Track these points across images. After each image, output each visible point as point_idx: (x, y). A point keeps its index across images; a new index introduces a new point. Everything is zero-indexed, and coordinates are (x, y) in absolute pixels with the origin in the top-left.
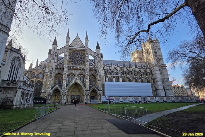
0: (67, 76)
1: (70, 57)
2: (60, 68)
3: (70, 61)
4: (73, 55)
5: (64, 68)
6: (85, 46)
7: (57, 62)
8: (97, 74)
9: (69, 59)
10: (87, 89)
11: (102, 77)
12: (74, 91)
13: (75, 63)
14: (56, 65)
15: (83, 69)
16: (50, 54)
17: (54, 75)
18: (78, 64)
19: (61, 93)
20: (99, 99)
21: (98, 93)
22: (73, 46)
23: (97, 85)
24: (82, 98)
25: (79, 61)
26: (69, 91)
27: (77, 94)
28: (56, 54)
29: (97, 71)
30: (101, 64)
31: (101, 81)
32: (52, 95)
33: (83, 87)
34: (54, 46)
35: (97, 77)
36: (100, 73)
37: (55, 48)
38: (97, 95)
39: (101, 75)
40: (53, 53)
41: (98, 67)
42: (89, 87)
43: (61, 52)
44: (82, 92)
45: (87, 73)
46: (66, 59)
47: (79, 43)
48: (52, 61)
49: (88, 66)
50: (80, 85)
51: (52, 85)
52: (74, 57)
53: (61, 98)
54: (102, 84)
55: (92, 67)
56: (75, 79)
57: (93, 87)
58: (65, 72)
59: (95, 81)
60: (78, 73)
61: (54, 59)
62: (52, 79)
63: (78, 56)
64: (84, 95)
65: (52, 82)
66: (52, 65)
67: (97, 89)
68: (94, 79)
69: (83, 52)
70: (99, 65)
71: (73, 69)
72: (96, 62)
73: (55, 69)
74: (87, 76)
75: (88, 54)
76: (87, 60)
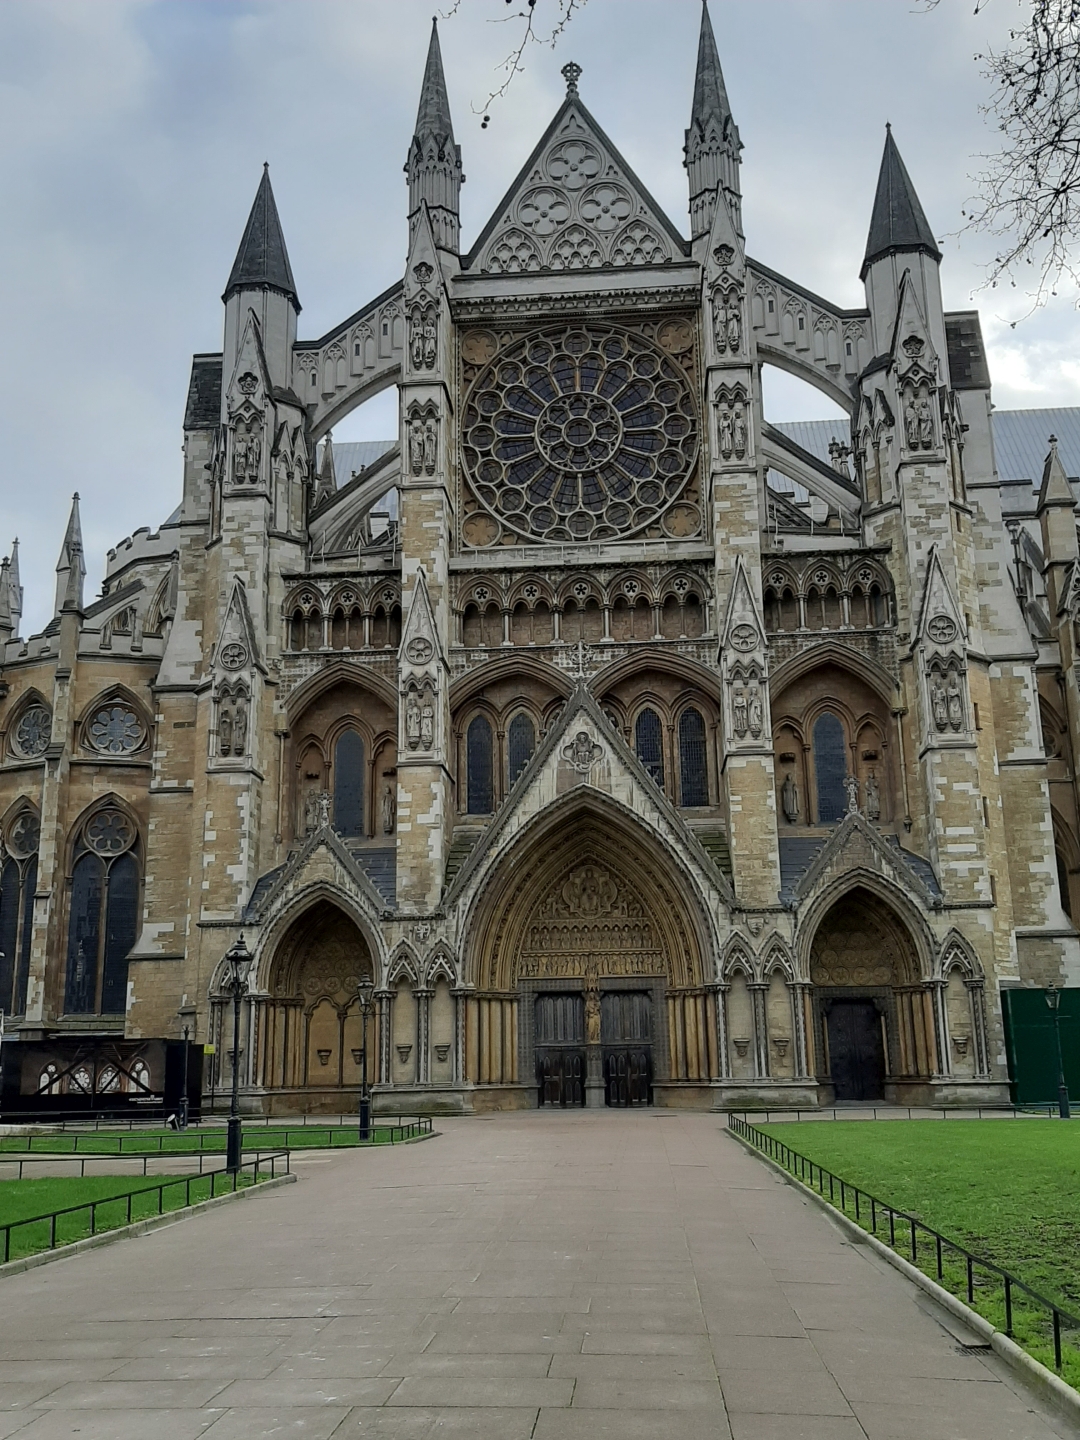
0: (456, 713)
1: (483, 434)
2: (357, 615)
3: (488, 493)
4: (520, 396)
5: (407, 599)
6: (697, 238)
7: (313, 527)
8: (905, 651)
9: (466, 468)
10: (760, 888)
11: (987, 682)
12: (571, 922)
13: (562, 519)
14: (300, 569)
15: (681, 586)
16: (202, 428)
17: (276, 710)
18: (599, 517)
19: (382, 953)
20: (961, 1039)
21: (935, 943)
22: (514, 268)
23: (908, 826)
24: (690, 1030)
25: (614, 479)
26: (494, 930)
27: (614, 963)
28: (281, 420)
29: (902, 608)
30: (959, 490)
31: (969, 756)
32: (264, 992)
33: (694, 859)
34: (252, 298)
35: (909, 688)
36: (941, 624)
37: (268, 337)
38: (919, 977)
39: (961, 654)
40: (247, 405)
41: (911, 545)
42: (775, 856)
43: (356, 379)
44: (680, 939)
45: (735, 640)
46: (424, 472)
47: (598, 210)
48: (229, 519)
49: (755, 538)
50: (648, 827)
51: (261, 856)
52: (535, 434)
53: (388, 1030)
54: (1000, 804)
55: (811, 554)
56: (569, 753)
57: (846, 851)
58: (414, 653)
59: (871, 757)
60: (613, 656)
61: (260, 488)
62: (248, 772)
63: (595, 408)
64: (719, 979)
65: (259, 807)
66: (238, 569)
67: (912, 889)
68: (859, 735)
69: (665, 340)
70: (930, 501)
71: (531, 607)
72: (878, 466)
73: (280, 624)
74: (740, 699)
75: (735, 349)
76: (726, 444)
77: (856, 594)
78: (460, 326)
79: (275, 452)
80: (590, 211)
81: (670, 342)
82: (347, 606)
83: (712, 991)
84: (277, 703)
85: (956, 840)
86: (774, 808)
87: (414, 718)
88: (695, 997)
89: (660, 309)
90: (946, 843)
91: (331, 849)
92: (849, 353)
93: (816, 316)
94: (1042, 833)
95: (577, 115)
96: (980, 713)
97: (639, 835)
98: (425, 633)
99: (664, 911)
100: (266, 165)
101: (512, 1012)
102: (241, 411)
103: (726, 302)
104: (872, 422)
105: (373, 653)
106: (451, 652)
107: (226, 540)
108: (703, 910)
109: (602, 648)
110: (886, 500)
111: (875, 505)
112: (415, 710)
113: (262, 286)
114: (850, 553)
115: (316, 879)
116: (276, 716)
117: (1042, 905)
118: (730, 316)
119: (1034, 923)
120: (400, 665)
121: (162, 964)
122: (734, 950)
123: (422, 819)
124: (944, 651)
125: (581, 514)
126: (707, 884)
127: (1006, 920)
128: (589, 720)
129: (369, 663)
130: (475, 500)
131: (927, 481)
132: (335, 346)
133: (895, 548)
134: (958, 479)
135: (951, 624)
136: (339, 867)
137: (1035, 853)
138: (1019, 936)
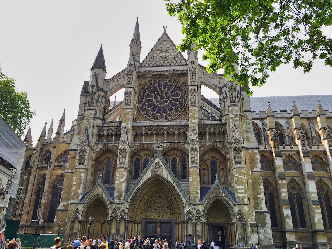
1: (142, 98)
2: (112, 135)
3: (143, 110)
4: (150, 91)
6: (188, 59)
7: (105, 116)
8: (229, 146)
9: (138, 105)
10: (195, 199)
11: (248, 154)
12: (154, 205)
13: (158, 116)
14: (101, 125)
15: (182, 130)
16: (84, 96)
17: (93, 155)
18: (166, 116)
19: (110, 211)
20: (241, 237)
21: (235, 213)
22: (151, 65)
24: (180, 232)
25: (169, 108)
26: (137, 206)
27: (164, 215)
28: (100, 94)
29: (229, 136)
30: (242, 112)
31: (243, 170)
32: (83, 219)
33: (181, 191)
34: (96, 70)
35: (230, 154)
36: (237, 140)
37: (99, 78)
38: (231, 221)
39: (241, 147)
40: (92, 91)
41: (231, 123)
42: (199, 191)
43: (116, 87)
44: (178, 210)
45: (192, 142)
46: (128, 105)
47: (169, 54)
48: (87, 114)
49: (197, 121)
50: (171, 184)
51: (86, 188)
52: (153, 98)
53: (110, 229)
54: (251, 181)
55: (210, 124)
56: (154, 166)
57: (215, 191)
58: (122, 143)
59: (223, 169)
60: (166, 145)
61: (93, 108)
62: (84, 169)
63: (166, 93)
64: (185, 220)
65: (87, 177)
66: (87, 125)
67: (230, 200)
68: (220, 164)
69: (181, 80)
70: (235, 114)
71: (149, 134)
72: (224, 106)
73: (95, 137)
74: (192, 155)
75: (194, 82)
76: (192, 101)
77: (219, 133)
78: (139, 76)
79: (98, 101)
80: (167, 54)
81: (182, 80)
82: (110, 133)
83: (184, 223)
84: (93, 154)
85: (239, 189)
86: (199, 180)
87: (121, 158)
88: (181, 224)
89: (180, 74)
90: (237, 189)
91: (100, 187)
92: (219, 83)
93: (212, 75)
94: (261, 188)
95: (166, 36)
96: (246, 160)
97: (169, 185)
98: (125, 139)
99: (175, 203)
100: (102, 44)
101: (140, 226)
102: (91, 92)
103: (193, 72)
104: (223, 97)
105: (114, 143)
107: (85, 119)
108: (183, 204)
109: (164, 143)
110: (226, 114)
111: (224, 114)
112: (122, 156)
113: (98, 68)
114: (218, 124)
115: (97, 193)
116: (93, 157)
117: (261, 205)
118: (193, 75)
119: (259, 209)
120: (119, 146)
121: (63, 212)
122: (189, 213)
123: (121, 180)
124: (237, 146)
125: (162, 115)
126: (183, 197)
127: (252, 208)
128: (159, 159)
129: (113, 145)
130: (140, 111)
131: (234, 110)
132: (113, 80)
133: (228, 124)
134: (242, 110)
135: (239, 140)
136: (102, 191)
137: (259, 193)
138: (256, 212)
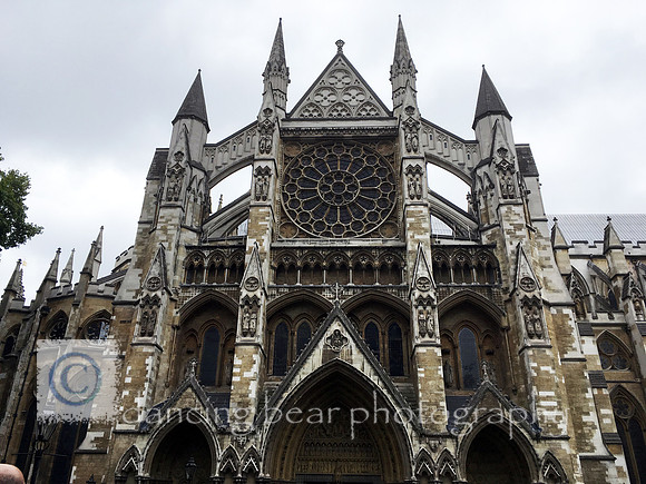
0: (269, 319)
1: (292, 187)
2: (222, 267)
3: (293, 215)
4: (310, 171)
5: (248, 257)
6: (396, 107)
7: (205, 226)
8: (507, 297)
9: (283, 202)
11: (551, 316)
12: (327, 440)
13: (329, 227)
14: (196, 244)
15: (389, 259)
16: (156, 178)
17: (174, 314)
18: (348, 227)
19: (217, 454)
21: (538, 460)
22: (311, 118)
23: (515, 391)
25: (356, 210)
26: (283, 443)
27: (351, 466)
28: (194, 175)
29: (504, 274)
30: (528, 220)
31: (548, 352)
32: (147, 475)
33: (398, 404)
34: (188, 122)
35: (510, 316)
36: (527, 282)
37: (192, 139)
39: (539, 298)
40: (177, 166)
41: (507, 243)
42: (443, 404)
43: (233, 161)
44: (389, 453)
45: (419, 285)
46: (262, 199)
47: (350, 97)
48: (162, 218)
49: (427, 238)
50: (371, 384)
51: (155, 394)
52: (317, 188)
54: (563, 381)
55: (455, 246)
56: (330, 341)
57: (484, 402)
58: (249, 285)
60: (354, 293)
61: (179, 203)
62: (153, 345)
63: (347, 178)
64: (414, 478)
65: (158, 366)
66: (163, 241)
68: (483, 341)
69: (381, 150)
70: (515, 223)
71: (312, 267)
72: (487, 207)
73: (181, 270)
74: (422, 316)
75: (416, 150)
76: (412, 192)
77: (479, 268)
78: (284, 140)
79: (189, 189)
80: (347, 98)
81: (383, 151)
82: (217, 262)
84: (175, 311)
85: (545, 399)
86: (442, 376)
87: (246, 320)
89: (379, 136)
90: (539, 400)
91: (193, 390)
92: (469, 159)
93: (453, 142)
95: (342, 60)
98: (256, 275)
100: (200, 70)
102: (174, 168)
103: (411, 130)
104: (483, 187)
105: (228, 286)
106: (269, 287)
107: (159, 227)
108: (404, 435)
109: (348, 289)
110: (492, 223)
111: (486, 225)
112: (247, 315)
113: (191, 117)
114: (475, 247)
116: (174, 317)
117: (591, 441)
118: (413, 136)
119: (589, 451)
120: (241, 292)
121: (94, 457)
123: (247, 375)
124: (529, 295)
125: (339, 225)
127: (574, 448)
128: (341, 324)
129: (225, 291)
130: (286, 217)
131: (513, 213)
132: (224, 146)
133: (498, 245)
134: (527, 215)
135: (533, 282)
136: (197, 401)
137: (585, 410)
138: (582, 459)
